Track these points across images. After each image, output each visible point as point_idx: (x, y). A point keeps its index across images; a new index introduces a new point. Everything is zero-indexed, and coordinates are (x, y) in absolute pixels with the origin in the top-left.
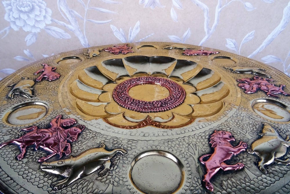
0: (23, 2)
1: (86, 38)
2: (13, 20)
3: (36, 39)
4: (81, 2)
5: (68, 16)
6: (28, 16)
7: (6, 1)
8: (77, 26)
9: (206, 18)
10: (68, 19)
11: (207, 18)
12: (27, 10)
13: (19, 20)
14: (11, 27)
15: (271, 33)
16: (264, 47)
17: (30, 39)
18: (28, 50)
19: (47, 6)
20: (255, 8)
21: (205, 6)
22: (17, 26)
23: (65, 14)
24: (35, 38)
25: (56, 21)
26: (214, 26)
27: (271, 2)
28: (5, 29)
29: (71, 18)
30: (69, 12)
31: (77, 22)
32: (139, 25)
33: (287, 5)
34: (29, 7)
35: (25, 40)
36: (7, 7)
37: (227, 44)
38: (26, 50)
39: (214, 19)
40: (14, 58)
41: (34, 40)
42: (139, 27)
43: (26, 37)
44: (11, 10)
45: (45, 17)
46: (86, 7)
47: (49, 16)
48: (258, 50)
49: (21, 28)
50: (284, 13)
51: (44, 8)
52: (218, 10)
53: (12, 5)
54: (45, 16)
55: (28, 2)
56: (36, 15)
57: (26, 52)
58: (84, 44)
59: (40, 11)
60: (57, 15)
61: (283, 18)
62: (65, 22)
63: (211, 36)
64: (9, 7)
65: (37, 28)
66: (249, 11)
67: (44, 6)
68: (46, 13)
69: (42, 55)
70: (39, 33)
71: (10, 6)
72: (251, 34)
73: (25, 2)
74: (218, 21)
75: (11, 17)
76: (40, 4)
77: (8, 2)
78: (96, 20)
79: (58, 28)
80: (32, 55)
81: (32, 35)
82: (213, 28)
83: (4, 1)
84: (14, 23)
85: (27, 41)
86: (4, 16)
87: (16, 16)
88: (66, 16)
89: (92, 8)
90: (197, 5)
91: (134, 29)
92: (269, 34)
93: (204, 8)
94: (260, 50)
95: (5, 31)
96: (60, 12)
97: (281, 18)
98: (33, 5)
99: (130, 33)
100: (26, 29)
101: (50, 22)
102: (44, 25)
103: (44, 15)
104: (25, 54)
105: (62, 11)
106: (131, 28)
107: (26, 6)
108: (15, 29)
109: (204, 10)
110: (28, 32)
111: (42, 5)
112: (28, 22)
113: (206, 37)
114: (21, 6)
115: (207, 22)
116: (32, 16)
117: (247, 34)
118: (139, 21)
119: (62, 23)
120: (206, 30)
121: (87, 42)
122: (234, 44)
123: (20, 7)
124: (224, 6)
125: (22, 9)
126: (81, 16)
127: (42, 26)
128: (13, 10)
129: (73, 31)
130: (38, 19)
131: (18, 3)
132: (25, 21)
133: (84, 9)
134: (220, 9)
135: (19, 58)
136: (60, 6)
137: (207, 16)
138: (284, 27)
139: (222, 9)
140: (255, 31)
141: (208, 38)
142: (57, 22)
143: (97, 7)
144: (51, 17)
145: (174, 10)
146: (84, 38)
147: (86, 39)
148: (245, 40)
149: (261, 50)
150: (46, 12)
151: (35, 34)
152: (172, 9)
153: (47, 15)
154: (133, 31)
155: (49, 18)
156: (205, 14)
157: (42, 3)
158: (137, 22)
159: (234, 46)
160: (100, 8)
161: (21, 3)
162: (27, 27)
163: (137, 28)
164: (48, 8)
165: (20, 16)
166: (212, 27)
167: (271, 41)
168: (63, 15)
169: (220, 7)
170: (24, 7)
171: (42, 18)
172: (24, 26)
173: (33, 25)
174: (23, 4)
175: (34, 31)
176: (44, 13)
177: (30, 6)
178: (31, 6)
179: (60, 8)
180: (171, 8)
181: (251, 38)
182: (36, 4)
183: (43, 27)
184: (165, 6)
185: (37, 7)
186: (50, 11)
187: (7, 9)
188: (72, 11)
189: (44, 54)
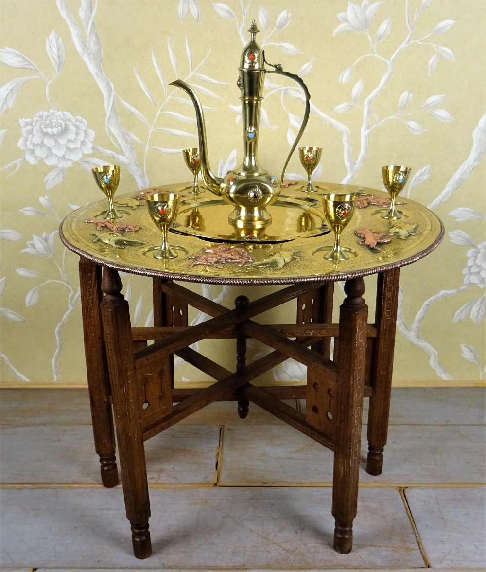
0: (52, 120)
1: (146, 176)
2: (30, 147)
3: (64, 177)
4: (143, 120)
5: (120, 141)
6: (57, 142)
7: (25, 118)
8: (134, 157)
9: (346, 146)
10: (120, 147)
11: (348, 146)
12: (55, 133)
13: (41, 147)
14: (25, 159)
15: (457, 169)
16: (450, 193)
17: (53, 178)
18: (46, 197)
19: (89, 127)
20: (426, 130)
21: (343, 127)
22: (36, 157)
23: (115, 139)
24: (61, 177)
25: (100, 148)
26: (359, 158)
27: (449, 121)
28: (15, 162)
29: (125, 145)
30: (123, 135)
31: (134, 151)
32: (235, 155)
33: (477, 125)
34: (59, 128)
35: (45, 181)
36: (25, 127)
38: (44, 197)
39: (360, 147)
40: (21, 210)
41: (59, 180)
42: (235, 159)
43: (48, 176)
44: (30, 132)
45: (83, 143)
46: (151, 128)
47: (90, 141)
48: (440, 197)
49: (41, 161)
50: (474, 137)
51: (84, 128)
52: (364, 133)
53: (33, 124)
54: (83, 141)
55: (59, 121)
56: (69, 141)
57: (42, 200)
58: (142, 187)
59: (76, 134)
60: (103, 139)
61: (475, 145)
62: (114, 151)
63: (357, 174)
64: (29, 127)
65: (68, 159)
66: (415, 134)
67: (83, 126)
68: (85, 137)
69: (70, 205)
70: (69, 168)
71: (30, 125)
72: (425, 171)
73: (55, 120)
74: (366, 149)
75: (28, 142)
76: (78, 123)
77: (28, 120)
78: (166, 148)
79: (102, 161)
80: (52, 206)
81: (58, 172)
82: (358, 161)
83: (22, 119)
84: (32, 152)
85: (47, 181)
86: (17, 142)
87: (37, 140)
88: (117, 141)
89: (160, 130)
90: (330, 125)
91: (228, 162)
92: (456, 171)
93: (342, 130)
94: (444, 197)
95: (15, 166)
96: (109, 136)
97: (471, 146)
98: (66, 125)
99: (220, 169)
100: (49, 162)
101: (91, 151)
102: (81, 156)
103: (82, 139)
104: (41, 204)
105: (111, 134)
106: (222, 161)
107: (56, 125)
108: (31, 160)
109: (341, 133)
110: (52, 166)
111: (81, 125)
112: (54, 151)
113: (349, 176)
114: (47, 126)
115: (349, 151)
116: (62, 141)
117: (418, 170)
118: (235, 150)
119: (109, 152)
120: (347, 164)
121: (148, 184)
123: (46, 128)
124: (374, 127)
125: (49, 130)
126: (141, 142)
127: (76, 157)
128: (34, 132)
129: (126, 165)
130: (72, 146)
131: (44, 121)
132: (49, 149)
133: (147, 131)
134: (368, 132)
135: (28, 211)
136: (109, 126)
137: (348, 141)
138: (477, 160)
139: (370, 131)
140: (429, 166)
141: (352, 178)
142: (101, 151)
143: (169, 128)
144: (93, 142)
145: (292, 132)
146: (143, 176)
147: (147, 179)
148: (415, 181)
149: (446, 199)
150: (86, 134)
151: (63, 170)
152: (289, 130)
153: (87, 140)
154: (225, 166)
155: (90, 145)
156: (345, 139)
157: (81, 122)
158: (232, 151)
160: (173, 129)
161: (48, 122)
162: (52, 158)
163: (232, 162)
164: (90, 130)
165: (43, 142)
166: (357, 159)
167: (461, 184)
168: (112, 140)
169: (368, 128)
170: (52, 128)
171: (78, 145)
172: (47, 157)
173: (62, 156)
174: (51, 123)
175: (62, 164)
176: (82, 137)
177: (61, 127)
178: (63, 127)
179: (109, 128)
180: (287, 130)
181: (425, 177)
182: (71, 123)
183: (78, 159)
184: (278, 127)
185: (73, 128)
186: (92, 134)
187: (24, 131)
188: (127, 134)
189: (73, 204)
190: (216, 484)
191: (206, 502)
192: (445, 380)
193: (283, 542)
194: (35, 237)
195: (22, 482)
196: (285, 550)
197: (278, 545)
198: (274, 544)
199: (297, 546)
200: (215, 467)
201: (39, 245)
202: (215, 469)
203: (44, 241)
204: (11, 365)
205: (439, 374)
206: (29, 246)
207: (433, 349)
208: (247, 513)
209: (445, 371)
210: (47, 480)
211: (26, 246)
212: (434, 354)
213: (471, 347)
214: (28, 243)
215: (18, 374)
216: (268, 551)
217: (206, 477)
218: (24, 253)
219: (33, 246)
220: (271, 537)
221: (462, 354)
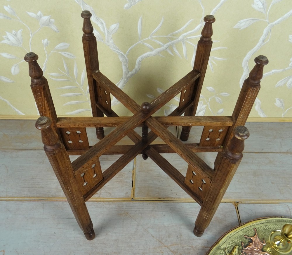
37: (253, 3)
38: (7, 6)
57: (6, 8)
80: (14, 12)
104: (6, 11)
122: (262, 3)
159: (262, 6)
189: (29, 12)
190: (132, 198)
191: (127, 213)
192: (262, 117)
193: (170, 245)
194: (8, 33)
195: (23, 196)
196: (172, 251)
197: (168, 248)
198: (166, 246)
199: (178, 248)
200: (132, 185)
201: (12, 39)
202: (132, 187)
203: (14, 36)
204: (11, 105)
205: (259, 114)
206: (6, 39)
207: (259, 101)
208: (150, 222)
209: (263, 112)
210: (38, 195)
211: (3, 39)
212: (259, 103)
213: (281, 100)
214: (4, 37)
215: (17, 110)
216: (162, 252)
217: (127, 193)
218: (3, 43)
219: (8, 39)
220: (164, 241)
221: (275, 103)
